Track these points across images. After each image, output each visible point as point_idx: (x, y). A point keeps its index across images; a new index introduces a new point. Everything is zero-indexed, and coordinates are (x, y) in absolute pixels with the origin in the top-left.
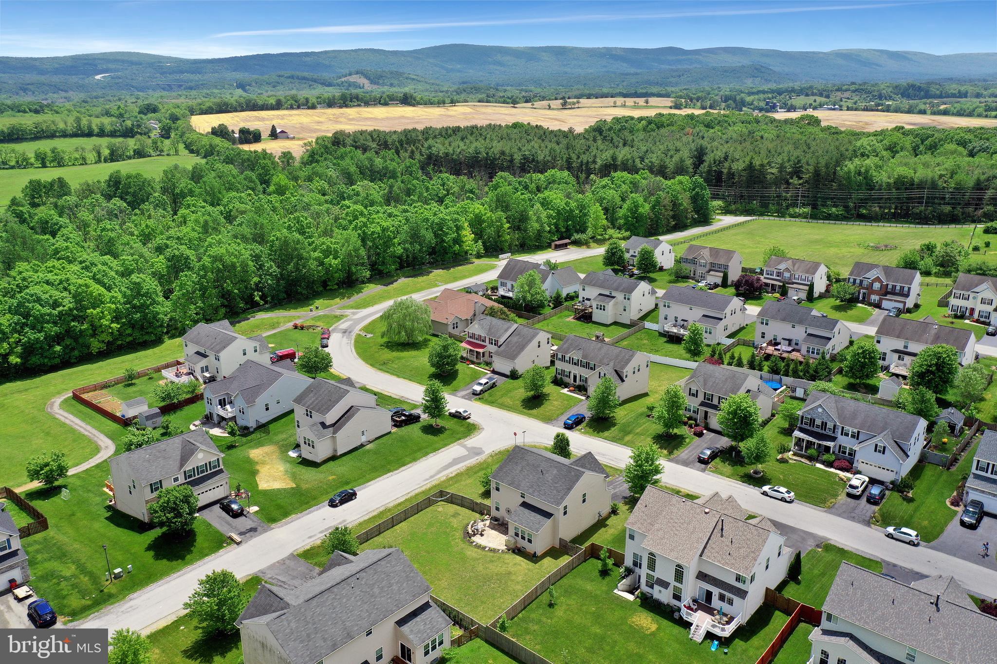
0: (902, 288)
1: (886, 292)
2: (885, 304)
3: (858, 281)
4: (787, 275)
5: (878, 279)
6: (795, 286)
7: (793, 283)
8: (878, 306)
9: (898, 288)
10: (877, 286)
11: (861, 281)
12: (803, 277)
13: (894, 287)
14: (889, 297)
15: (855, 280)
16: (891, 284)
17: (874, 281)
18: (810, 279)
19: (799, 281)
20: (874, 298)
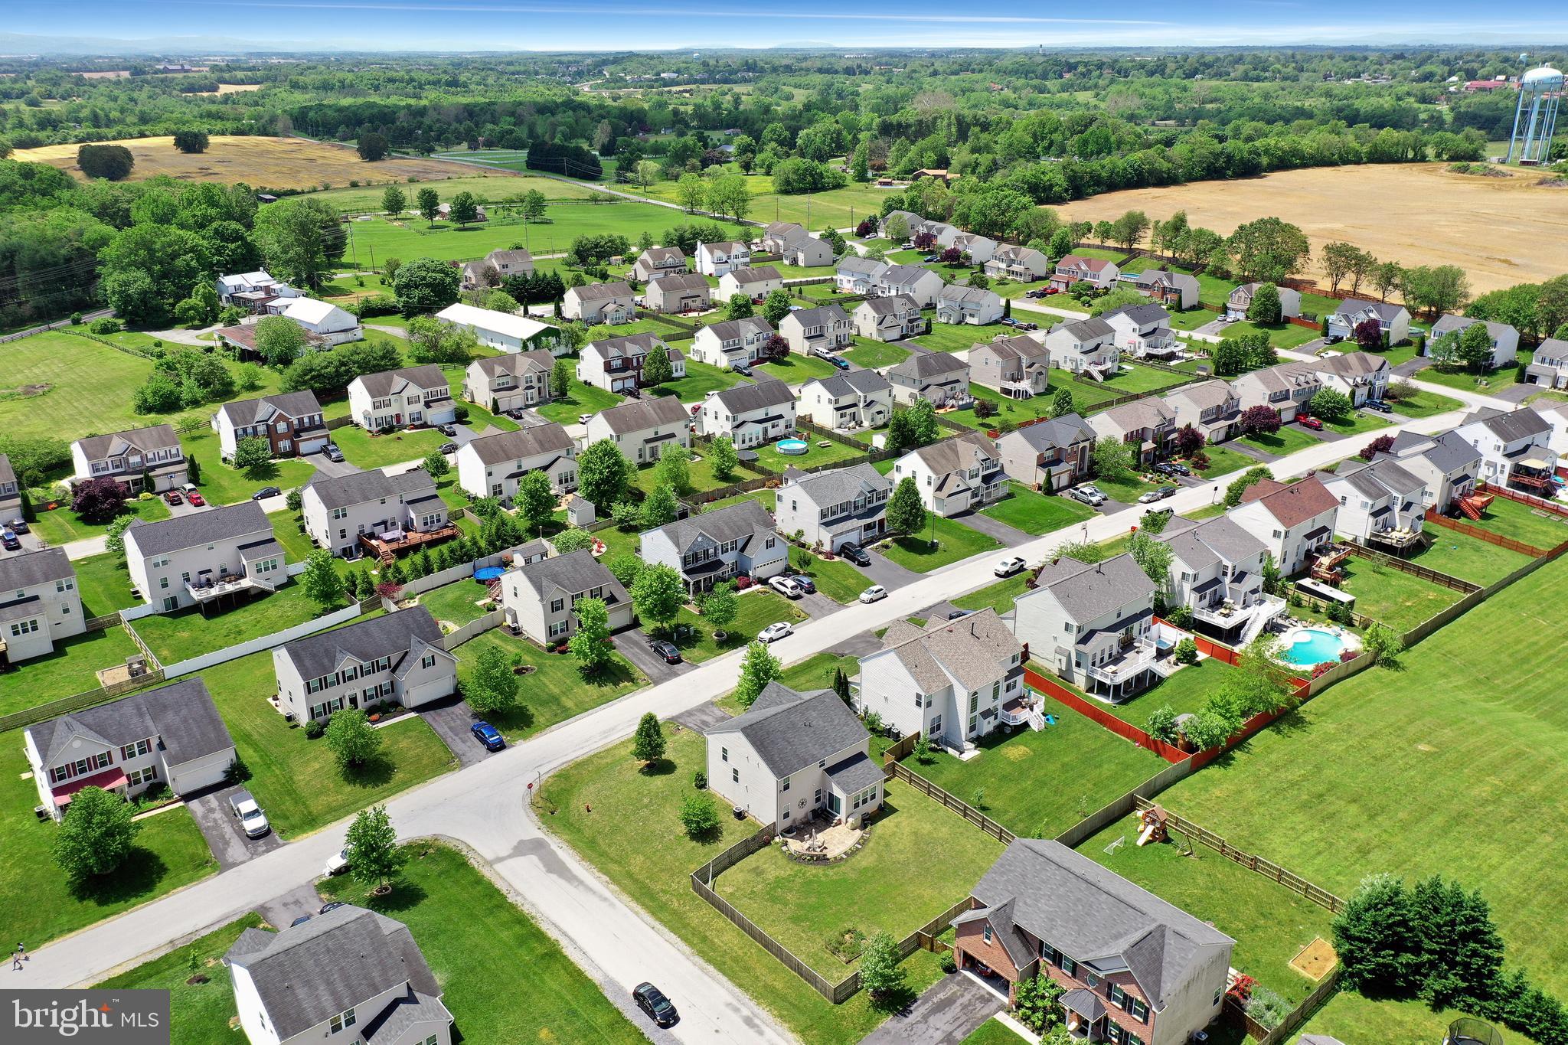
0: (311, 418)
1: (296, 432)
2: (304, 447)
3: (250, 430)
4: (135, 459)
5: (281, 418)
6: (158, 471)
7: (153, 468)
8: (294, 452)
9: (306, 420)
10: (282, 427)
11: (255, 428)
12: (162, 454)
13: (301, 420)
14: (305, 436)
15: (245, 430)
16: (294, 420)
17: (276, 421)
18: (174, 451)
19: (158, 462)
20: (284, 445)
